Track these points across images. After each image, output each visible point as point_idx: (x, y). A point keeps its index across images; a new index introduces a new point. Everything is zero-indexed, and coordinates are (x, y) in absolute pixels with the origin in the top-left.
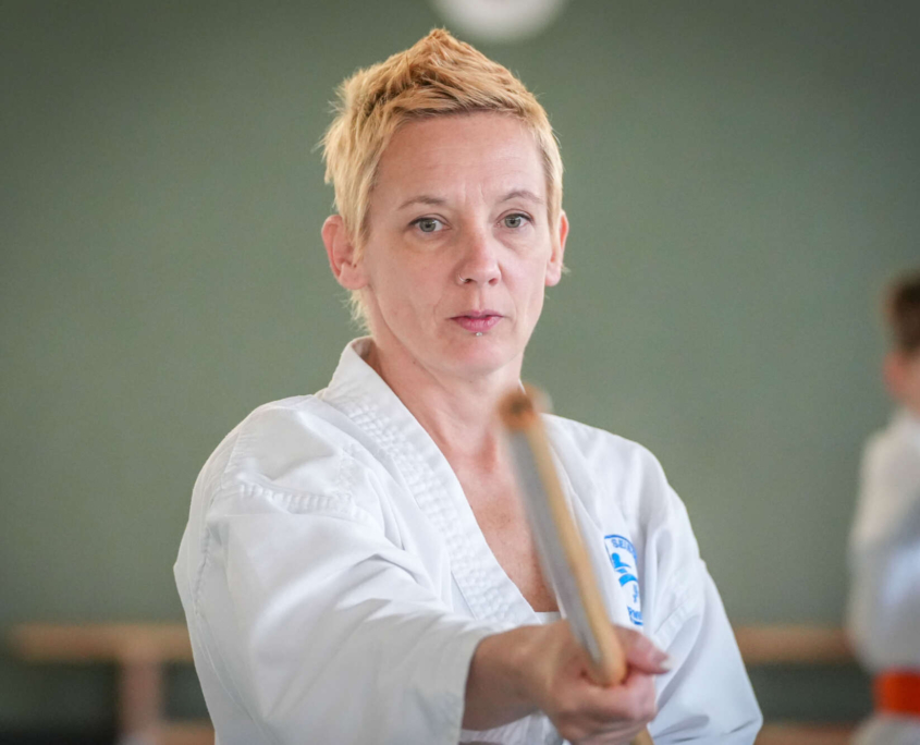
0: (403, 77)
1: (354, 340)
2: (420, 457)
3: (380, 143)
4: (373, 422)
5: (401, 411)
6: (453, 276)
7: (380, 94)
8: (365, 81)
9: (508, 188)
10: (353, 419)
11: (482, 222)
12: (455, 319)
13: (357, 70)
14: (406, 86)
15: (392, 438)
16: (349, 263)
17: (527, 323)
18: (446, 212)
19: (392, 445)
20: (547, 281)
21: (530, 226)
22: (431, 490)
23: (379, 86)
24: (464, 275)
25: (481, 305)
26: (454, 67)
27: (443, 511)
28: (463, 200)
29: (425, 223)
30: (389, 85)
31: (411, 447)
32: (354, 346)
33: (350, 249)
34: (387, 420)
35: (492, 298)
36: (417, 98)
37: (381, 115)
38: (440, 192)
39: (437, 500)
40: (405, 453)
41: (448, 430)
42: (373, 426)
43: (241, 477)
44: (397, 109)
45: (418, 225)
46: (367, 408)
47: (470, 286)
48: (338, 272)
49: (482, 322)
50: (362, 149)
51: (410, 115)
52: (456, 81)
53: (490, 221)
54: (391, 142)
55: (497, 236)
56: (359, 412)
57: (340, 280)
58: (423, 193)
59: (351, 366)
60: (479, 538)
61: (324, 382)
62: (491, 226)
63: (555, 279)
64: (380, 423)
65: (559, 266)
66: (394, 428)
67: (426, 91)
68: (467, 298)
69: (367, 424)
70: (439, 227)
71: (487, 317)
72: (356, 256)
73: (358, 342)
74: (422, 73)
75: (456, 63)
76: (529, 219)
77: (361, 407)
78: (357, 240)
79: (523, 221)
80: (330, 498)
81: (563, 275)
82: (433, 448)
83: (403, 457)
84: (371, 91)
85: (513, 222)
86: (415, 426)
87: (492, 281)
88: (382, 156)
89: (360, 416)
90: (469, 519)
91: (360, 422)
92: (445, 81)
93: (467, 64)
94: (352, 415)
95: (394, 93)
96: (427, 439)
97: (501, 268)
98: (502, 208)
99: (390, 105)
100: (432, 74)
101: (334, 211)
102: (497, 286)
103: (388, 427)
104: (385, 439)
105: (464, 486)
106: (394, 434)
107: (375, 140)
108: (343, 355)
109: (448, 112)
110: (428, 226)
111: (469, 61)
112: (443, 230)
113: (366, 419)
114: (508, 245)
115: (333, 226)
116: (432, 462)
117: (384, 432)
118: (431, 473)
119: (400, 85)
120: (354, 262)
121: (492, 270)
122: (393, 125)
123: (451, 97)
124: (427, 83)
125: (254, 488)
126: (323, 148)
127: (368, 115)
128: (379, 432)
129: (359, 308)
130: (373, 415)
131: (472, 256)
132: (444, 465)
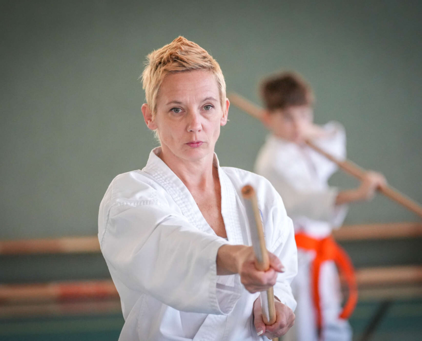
0: (168, 58)
1: (155, 149)
2: (178, 188)
3: (159, 81)
4: (161, 177)
5: (171, 173)
6: (186, 129)
7: (160, 63)
8: (155, 56)
9: (204, 97)
10: (154, 177)
11: (195, 110)
12: (187, 144)
13: (153, 50)
14: (169, 61)
15: (168, 182)
16: (151, 120)
17: (213, 143)
18: (183, 106)
19: (168, 185)
20: (221, 124)
21: (213, 109)
22: (182, 199)
23: (159, 60)
24: (189, 129)
25: (196, 139)
26: (186, 54)
27: (186, 206)
28: (188, 102)
29: (176, 109)
30: (163, 60)
31: (174, 185)
32: (154, 151)
33: (151, 116)
34: (166, 176)
35: (200, 136)
36: (172, 66)
37: (160, 72)
38: (180, 99)
39: (184, 202)
40: (172, 187)
41: (188, 177)
42: (161, 179)
43: (118, 200)
44: (165, 70)
45: (173, 110)
46: (159, 173)
47: (192, 132)
48: (147, 123)
49: (196, 145)
50: (153, 82)
51: (169, 73)
52: (186, 60)
53: (199, 108)
54: (164, 81)
55: (202, 114)
56: (156, 174)
57: (148, 126)
58: (174, 100)
59: (153, 158)
60: (200, 214)
61: (144, 164)
62: (199, 110)
63: (224, 123)
64: (164, 177)
65: (226, 119)
66: (169, 179)
67: (175, 64)
68: (191, 137)
69: (159, 178)
70: (180, 111)
71: (198, 143)
72: (153, 118)
73: (156, 149)
74: (174, 57)
75: (186, 52)
76: (213, 107)
77: (156, 172)
78: (153, 113)
79: (211, 108)
80: (150, 201)
81: (227, 121)
82: (182, 185)
83: (171, 189)
84: (157, 62)
85: (207, 108)
86: (176, 177)
87: (199, 131)
88: (160, 86)
89: (156, 176)
90: (196, 208)
91: (156, 178)
92: (182, 60)
93: (190, 51)
94: (154, 176)
95: (165, 63)
96: (180, 181)
97: (202, 126)
98: (203, 104)
99: (163, 68)
100: (177, 58)
101: (145, 102)
102: (201, 132)
103: (166, 179)
104: (165, 183)
105: (193, 196)
106: (169, 181)
107: (158, 80)
108: (150, 154)
109: (183, 71)
110: (177, 110)
111: (192, 50)
112: (182, 112)
113: (159, 177)
114: (205, 117)
115: (144, 108)
116: (182, 190)
117: (165, 181)
118: (182, 193)
119: (166, 61)
120: (152, 120)
121: (199, 127)
122: (164, 75)
123: (184, 66)
124: (176, 61)
125: (123, 203)
126: (142, 78)
127: (155, 70)
128: (163, 181)
129: (156, 134)
130: (161, 175)
131: (192, 122)
132: (186, 190)
